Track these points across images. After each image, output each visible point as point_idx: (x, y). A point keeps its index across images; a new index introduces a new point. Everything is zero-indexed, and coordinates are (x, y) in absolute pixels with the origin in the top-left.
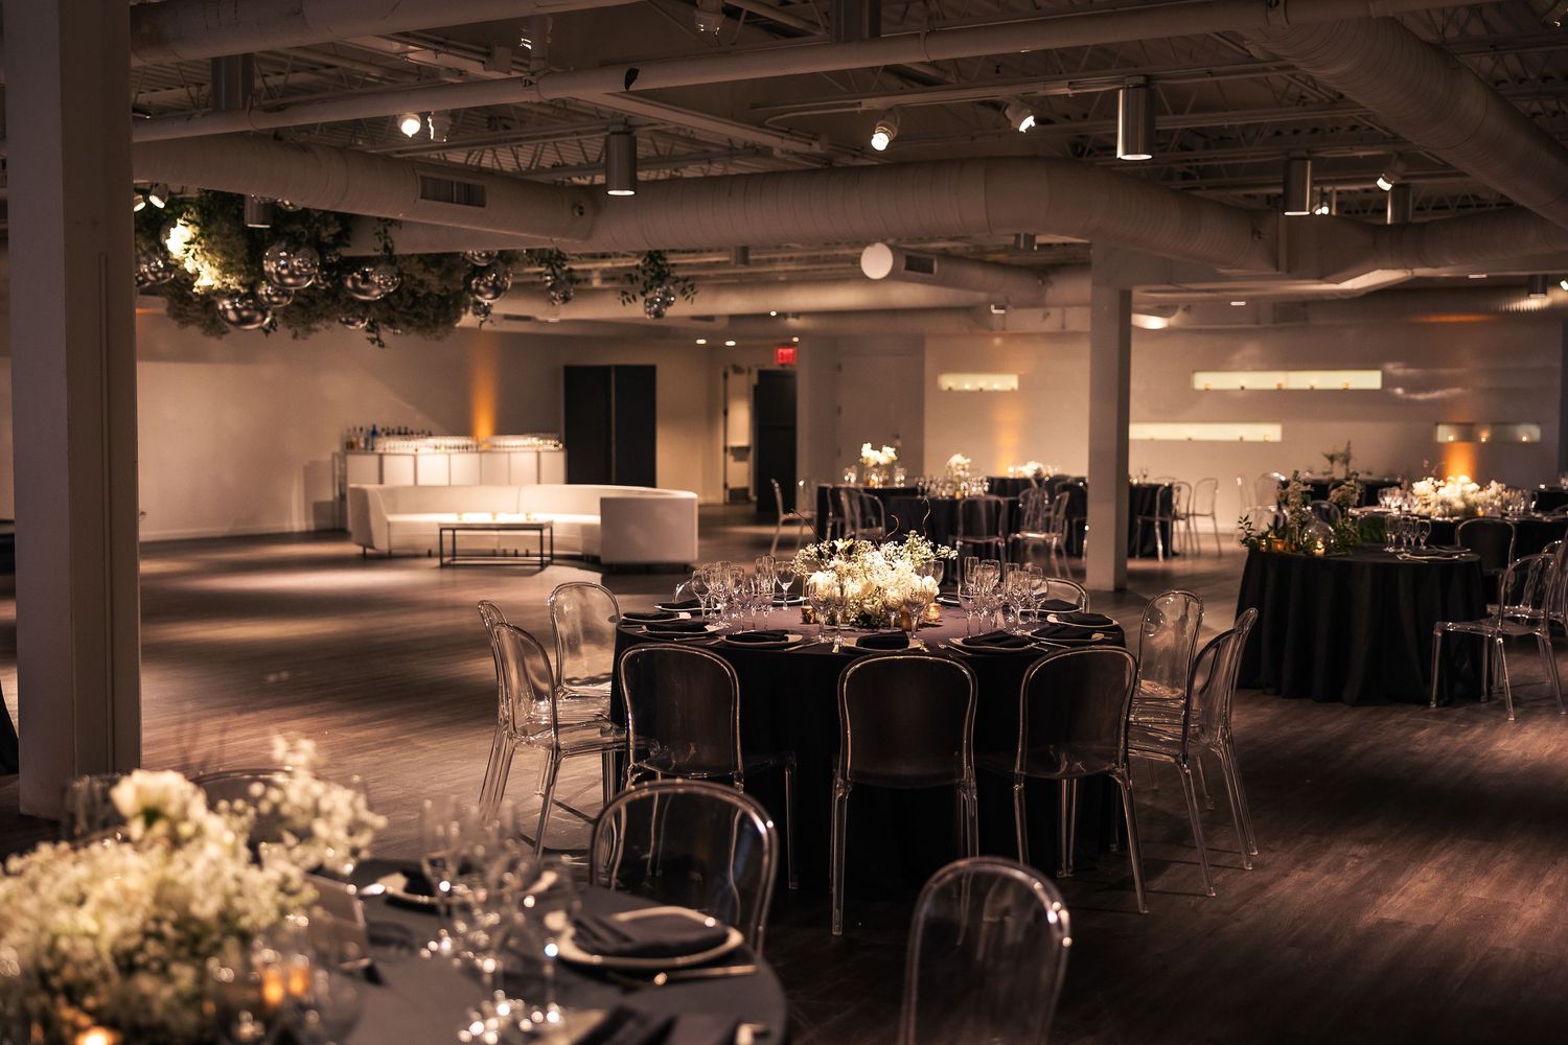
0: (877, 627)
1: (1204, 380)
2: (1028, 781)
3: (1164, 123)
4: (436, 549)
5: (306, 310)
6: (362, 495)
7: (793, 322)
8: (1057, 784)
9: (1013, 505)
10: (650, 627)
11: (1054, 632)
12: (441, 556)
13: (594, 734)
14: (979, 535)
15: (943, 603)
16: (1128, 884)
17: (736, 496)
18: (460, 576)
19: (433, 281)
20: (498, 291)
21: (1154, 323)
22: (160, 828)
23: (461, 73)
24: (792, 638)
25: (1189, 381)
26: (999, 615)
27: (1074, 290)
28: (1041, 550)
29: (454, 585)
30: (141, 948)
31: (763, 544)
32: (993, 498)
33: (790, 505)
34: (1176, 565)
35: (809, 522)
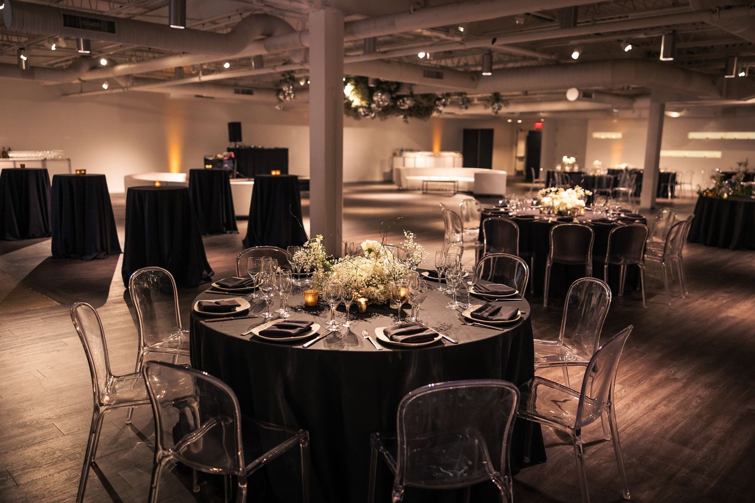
0: (564, 215)
1: (693, 135)
2: (609, 265)
3: (679, 46)
4: (421, 188)
5: (386, 112)
6: (399, 171)
7: (542, 115)
8: (619, 267)
9: (616, 179)
10: (492, 213)
11: (623, 219)
12: (423, 190)
13: (473, 244)
14: (602, 188)
15: (586, 210)
16: (641, 299)
17: (519, 173)
18: (428, 197)
19: (425, 103)
20: (444, 105)
21: (675, 115)
22: (372, 254)
23: (438, 38)
24: (536, 218)
25: (686, 135)
26: (604, 213)
27: (644, 104)
28: (625, 194)
29: (426, 199)
30: (371, 280)
31: (527, 189)
32: (609, 176)
33: (537, 176)
34: (675, 201)
35: (543, 182)
